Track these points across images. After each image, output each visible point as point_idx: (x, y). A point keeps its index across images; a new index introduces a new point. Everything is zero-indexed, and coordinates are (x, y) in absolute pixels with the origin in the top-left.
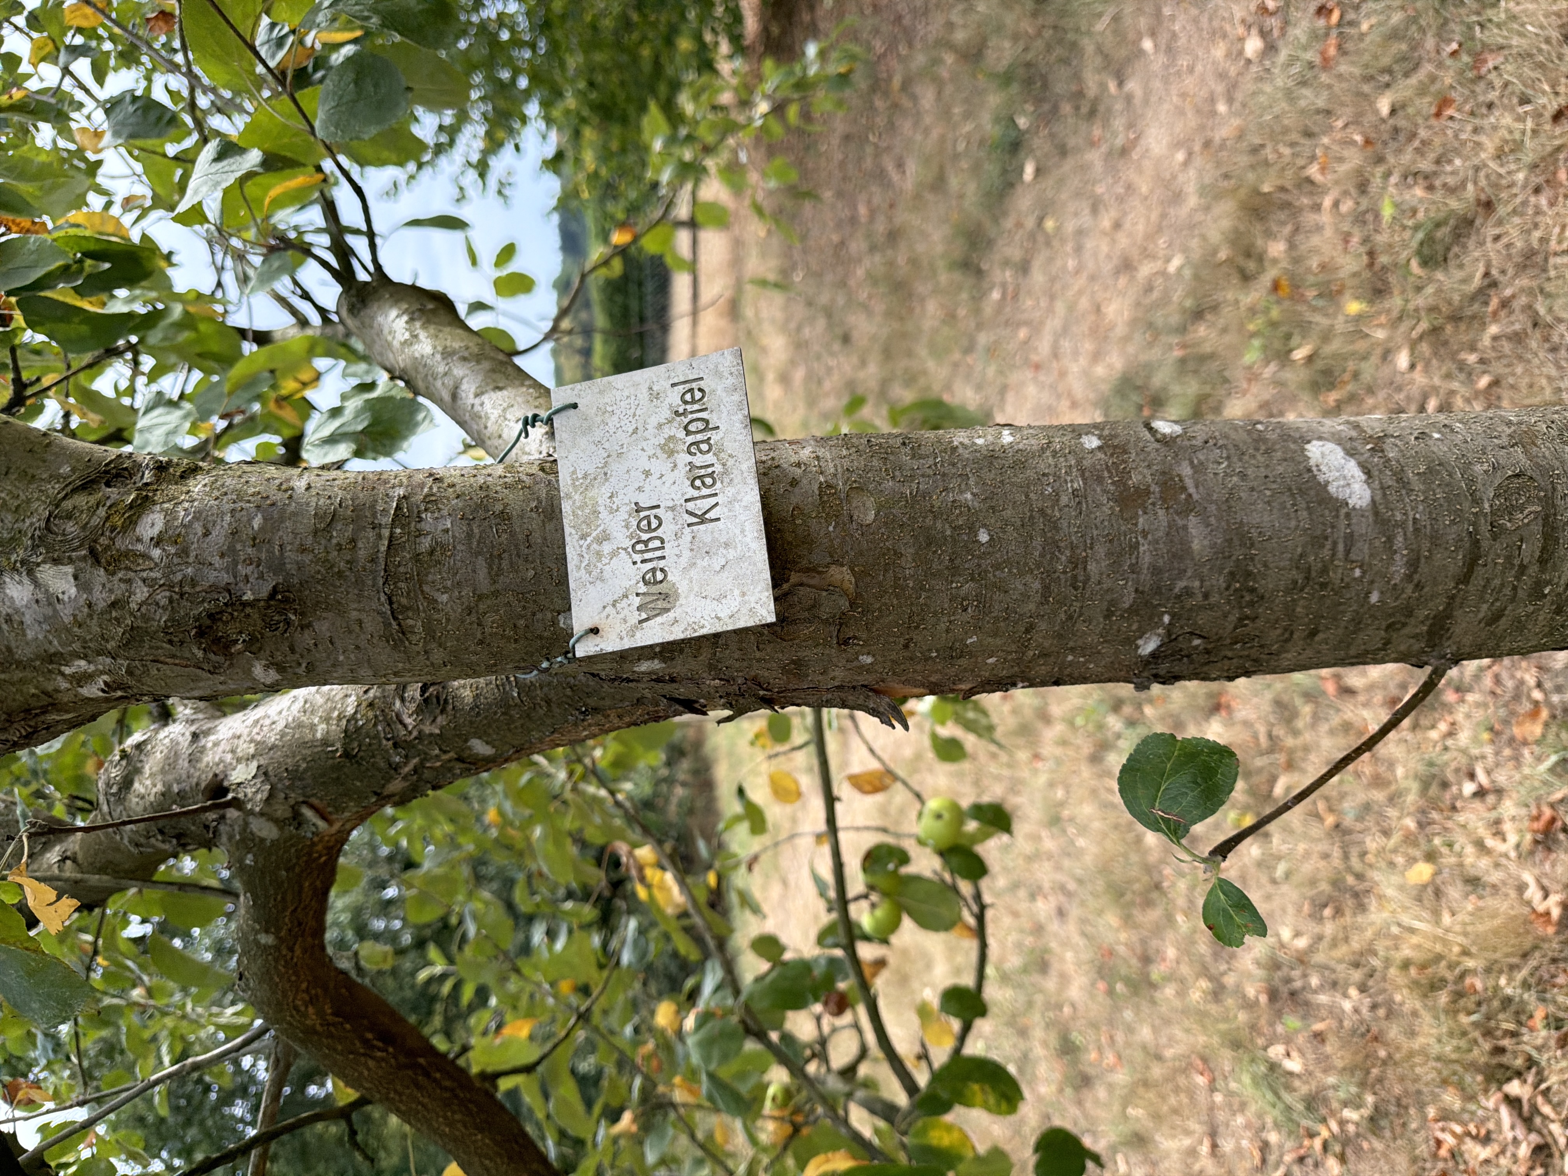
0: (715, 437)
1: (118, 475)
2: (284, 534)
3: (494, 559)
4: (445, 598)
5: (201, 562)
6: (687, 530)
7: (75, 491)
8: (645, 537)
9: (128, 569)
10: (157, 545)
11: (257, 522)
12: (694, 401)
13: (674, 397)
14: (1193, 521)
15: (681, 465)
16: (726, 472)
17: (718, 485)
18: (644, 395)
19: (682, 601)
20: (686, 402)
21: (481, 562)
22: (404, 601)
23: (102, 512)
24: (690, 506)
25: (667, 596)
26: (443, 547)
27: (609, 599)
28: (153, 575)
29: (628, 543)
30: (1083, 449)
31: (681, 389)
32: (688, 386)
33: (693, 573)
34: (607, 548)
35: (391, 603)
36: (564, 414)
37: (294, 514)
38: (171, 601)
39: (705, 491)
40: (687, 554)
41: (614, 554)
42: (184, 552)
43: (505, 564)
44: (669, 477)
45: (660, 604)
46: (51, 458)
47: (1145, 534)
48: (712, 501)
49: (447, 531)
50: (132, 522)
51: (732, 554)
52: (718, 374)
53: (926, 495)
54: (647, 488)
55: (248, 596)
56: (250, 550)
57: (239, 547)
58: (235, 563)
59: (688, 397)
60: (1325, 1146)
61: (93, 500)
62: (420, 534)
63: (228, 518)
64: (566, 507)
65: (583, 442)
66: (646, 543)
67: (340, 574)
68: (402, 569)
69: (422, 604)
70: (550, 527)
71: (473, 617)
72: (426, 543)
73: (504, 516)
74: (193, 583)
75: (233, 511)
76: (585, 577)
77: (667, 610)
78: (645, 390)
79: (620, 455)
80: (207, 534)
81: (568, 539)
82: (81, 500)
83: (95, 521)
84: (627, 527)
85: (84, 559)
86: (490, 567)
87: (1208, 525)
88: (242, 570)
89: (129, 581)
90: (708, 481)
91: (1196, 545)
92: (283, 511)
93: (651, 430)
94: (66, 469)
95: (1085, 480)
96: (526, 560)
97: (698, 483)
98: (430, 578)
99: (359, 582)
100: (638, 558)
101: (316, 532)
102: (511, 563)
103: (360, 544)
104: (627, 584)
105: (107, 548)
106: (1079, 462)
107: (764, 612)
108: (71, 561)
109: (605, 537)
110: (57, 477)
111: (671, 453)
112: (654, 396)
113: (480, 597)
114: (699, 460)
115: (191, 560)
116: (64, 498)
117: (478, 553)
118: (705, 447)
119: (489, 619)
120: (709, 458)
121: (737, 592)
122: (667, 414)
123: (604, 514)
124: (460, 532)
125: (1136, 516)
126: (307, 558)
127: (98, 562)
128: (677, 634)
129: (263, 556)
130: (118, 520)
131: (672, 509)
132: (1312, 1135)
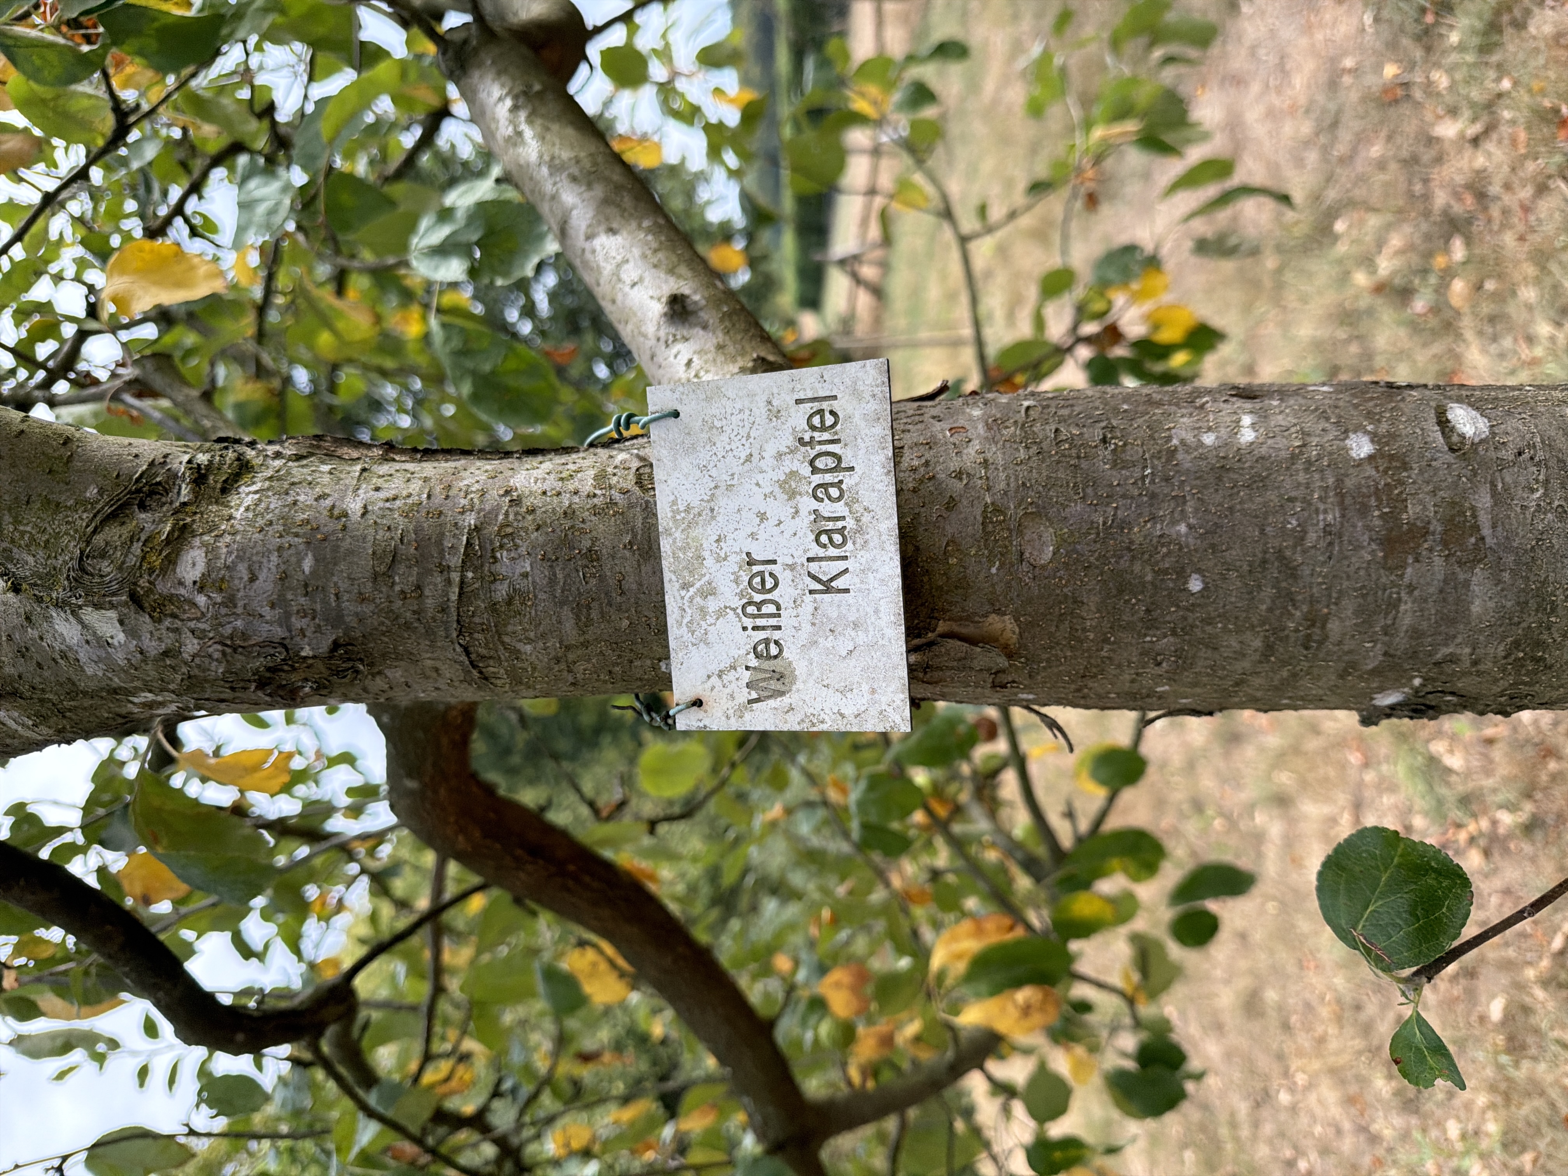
0: (849, 481)
1: (151, 493)
2: (339, 580)
3: (581, 609)
4: (528, 648)
5: (250, 613)
6: (808, 598)
7: (104, 522)
8: (758, 598)
9: (174, 616)
10: (201, 590)
11: (308, 564)
12: (823, 428)
13: (798, 418)
14: (1479, 577)
15: (804, 512)
16: (859, 531)
17: (849, 545)
18: (761, 410)
19: (799, 685)
20: (813, 428)
21: (566, 613)
22: (483, 651)
23: (137, 548)
24: (814, 567)
25: (781, 677)
26: (523, 596)
27: (714, 668)
28: (202, 626)
29: (738, 603)
30: (1348, 459)
31: (808, 408)
32: (816, 406)
33: (813, 653)
34: (712, 604)
35: (468, 653)
36: (663, 423)
37: (350, 552)
38: (224, 653)
39: (832, 552)
40: (807, 628)
41: (721, 613)
42: (230, 601)
43: (594, 615)
44: (790, 526)
45: (774, 685)
46: (74, 478)
47: (1411, 588)
48: (841, 565)
49: (525, 575)
50: (171, 562)
51: (861, 638)
52: (856, 394)
53: (1124, 525)
54: (762, 536)
55: (306, 652)
56: (302, 600)
57: (290, 596)
58: (287, 615)
59: (816, 421)
60: (1472, 840)
61: (125, 532)
62: (495, 578)
63: (274, 558)
64: (665, 545)
65: (685, 464)
66: (759, 605)
67: (407, 626)
68: (477, 620)
69: (503, 654)
70: (646, 569)
71: (563, 666)
72: (502, 591)
73: (592, 556)
74: (245, 636)
75: (280, 549)
76: (687, 637)
77: (782, 694)
78: (762, 404)
79: (729, 487)
80: (253, 579)
81: (667, 586)
82: (114, 533)
83: (132, 561)
84: (736, 581)
85: (126, 604)
86: (578, 618)
87: (1499, 582)
88: (298, 623)
89: (176, 630)
90: (838, 538)
91: (1476, 608)
92: (336, 549)
93: (769, 461)
94: (92, 492)
95: (1344, 509)
96: (619, 609)
97: (824, 539)
98: (510, 628)
99: (429, 633)
100: (748, 622)
101: (375, 577)
102: (602, 613)
103: (427, 592)
104: (735, 653)
105: (150, 591)
106: (1339, 481)
107: (898, 720)
108: (112, 606)
109: (709, 591)
110: (82, 503)
111: (792, 494)
112: (775, 414)
113: (568, 648)
114: (827, 508)
115: (239, 610)
116: (94, 532)
117: (562, 604)
118: (834, 492)
119: (580, 667)
120: (840, 508)
121: (865, 687)
122: (787, 440)
123: (709, 562)
124: (540, 576)
125: (1404, 567)
126: (367, 609)
127: (142, 608)
128: (791, 724)
129: (318, 607)
130: (156, 560)
131: (792, 567)
132: (1459, 826)
